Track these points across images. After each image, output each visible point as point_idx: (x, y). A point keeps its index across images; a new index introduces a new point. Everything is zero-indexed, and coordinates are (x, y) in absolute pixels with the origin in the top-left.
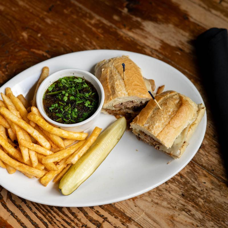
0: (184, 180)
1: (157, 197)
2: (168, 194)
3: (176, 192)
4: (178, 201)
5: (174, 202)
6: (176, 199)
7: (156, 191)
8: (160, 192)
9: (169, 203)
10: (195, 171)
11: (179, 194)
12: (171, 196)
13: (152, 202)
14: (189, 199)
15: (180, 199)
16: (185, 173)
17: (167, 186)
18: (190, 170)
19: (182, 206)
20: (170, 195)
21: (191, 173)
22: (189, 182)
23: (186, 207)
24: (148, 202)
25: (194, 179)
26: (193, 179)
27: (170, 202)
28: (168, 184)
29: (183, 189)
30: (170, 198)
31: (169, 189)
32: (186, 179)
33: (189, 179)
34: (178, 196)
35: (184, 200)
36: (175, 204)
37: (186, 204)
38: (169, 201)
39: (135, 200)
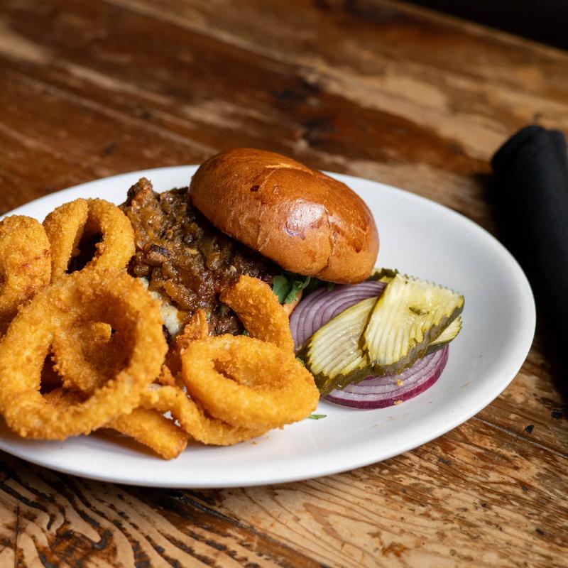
0: (534, 495)
1: (467, 543)
2: (496, 532)
3: (518, 526)
4: (528, 548)
5: (518, 552)
6: (521, 544)
7: (461, 528)
8: (471, 529)
9: (503, 556)
10: (560, 472)
11: (527, 532)
12: (508, 538)
13: (453, 555)
14: (559, 541)
15: (535, 541)
16: (533, 477)
17: (489, 512)
18: (545, 469)
19: (542, 559)
20: (501, 535)
21: (549, 477)
22: (549, 500)
23: (555, 562)
24: (442, 556)
25: (562, 490)
26: (558, 491)
27: (507, 551)
28: (490, 509)
29: (536, 517)
30: (503, 542)
31: (495, 520)
32: (539, 492)
33: (548, 492)
34: (525, 536)
35: (546, 545)
36: (520, 556)
37: (552, 554)
38: (502, 551)
39: (403, 555)
